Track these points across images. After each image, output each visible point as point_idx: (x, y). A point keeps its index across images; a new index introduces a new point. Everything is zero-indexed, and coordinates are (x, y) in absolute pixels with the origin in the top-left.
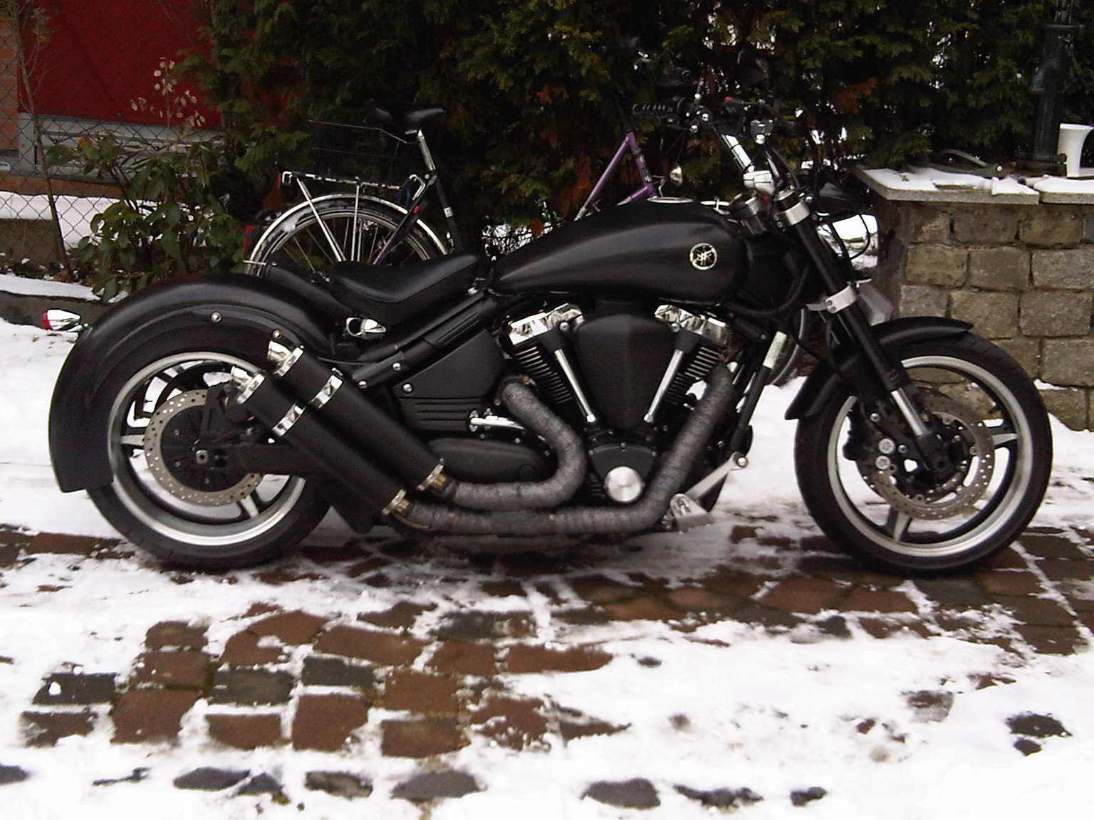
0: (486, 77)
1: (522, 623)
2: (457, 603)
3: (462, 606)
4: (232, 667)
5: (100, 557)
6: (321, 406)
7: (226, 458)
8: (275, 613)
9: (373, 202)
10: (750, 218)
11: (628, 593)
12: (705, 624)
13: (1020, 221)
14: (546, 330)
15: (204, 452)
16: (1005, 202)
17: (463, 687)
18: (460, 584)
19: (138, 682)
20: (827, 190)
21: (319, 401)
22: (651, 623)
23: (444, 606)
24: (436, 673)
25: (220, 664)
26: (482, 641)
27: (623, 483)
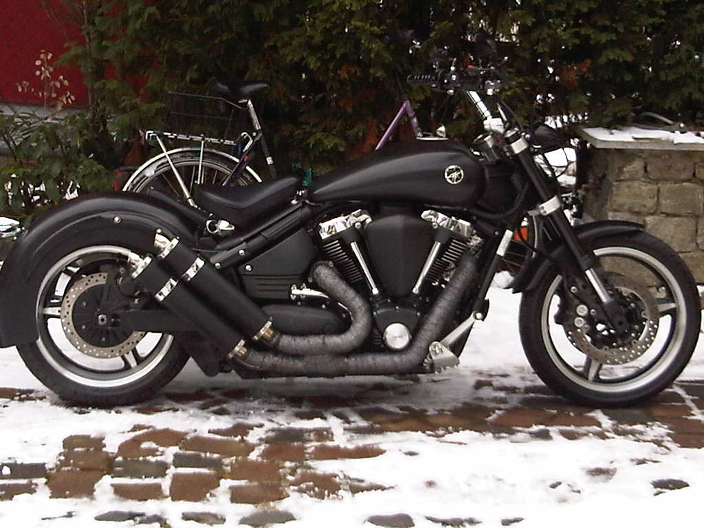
0: (300, 60)
1: (323, 434)
2: (277, 423)
3: (281, 425)
4: (125, 458)
5: (21, 400)
6: (189, 279)
7: (119, 320)
8: (150, 429)
9: (214, 153)
10: (488, 150)
11: (398, 417)
12: (451, 433)
13: (695, 163)
14: (345, 228)
15: (104, 316)
16: (683, 149)
17: (283, 468)
18: (279, 413)
19: (62, 467)
20: (540, 131)
21: (188, 275)
22: (413, 433)
23: (269, 425)
24: (265, 461)
25: (116, 457)
26: (296, 444)
27: (396, 335)
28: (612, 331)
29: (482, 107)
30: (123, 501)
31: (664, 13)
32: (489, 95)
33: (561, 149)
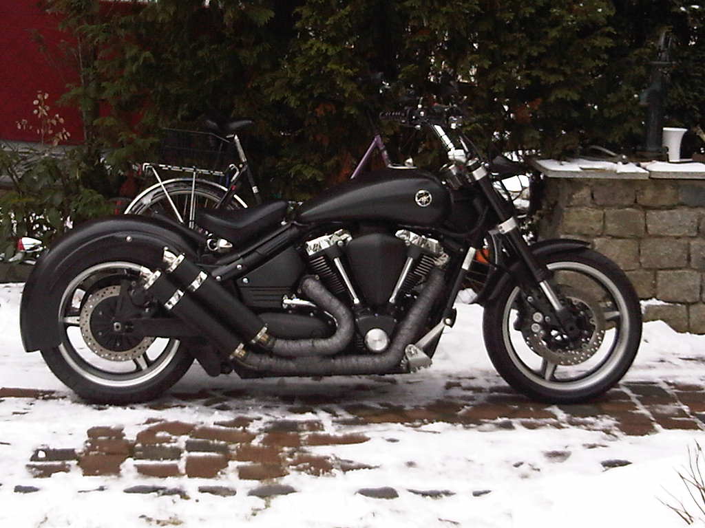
0: (281, 99)
1: (314, 425)
2: (274, 417)
3: (277, 418)
4: (144, 445)
5: (45, 399)
6: (194, 290)
7: (132, 327)
8: (163, 422)
9: (204, 183)
10: (452, 177)
11: (379, 412)
12: (425, 424)
13: (637, 191)
14: (329, 246)
15: (119, 324)
16: (625, 178)
17: (282, 452)
18: (275, 408)
19: (89, 451)
20: (498, 160)
21: (193, 287)
22: (394, 425)
23: (266, 418)
24: (266, 446)
25: (136, 444)
26: (291, 433)
27: (376, 338)
28: (565, 336)
29: (446, 140)
30: (146, 478)
31: (606, 57)
32: (452, 129)
33: (516, 177)
